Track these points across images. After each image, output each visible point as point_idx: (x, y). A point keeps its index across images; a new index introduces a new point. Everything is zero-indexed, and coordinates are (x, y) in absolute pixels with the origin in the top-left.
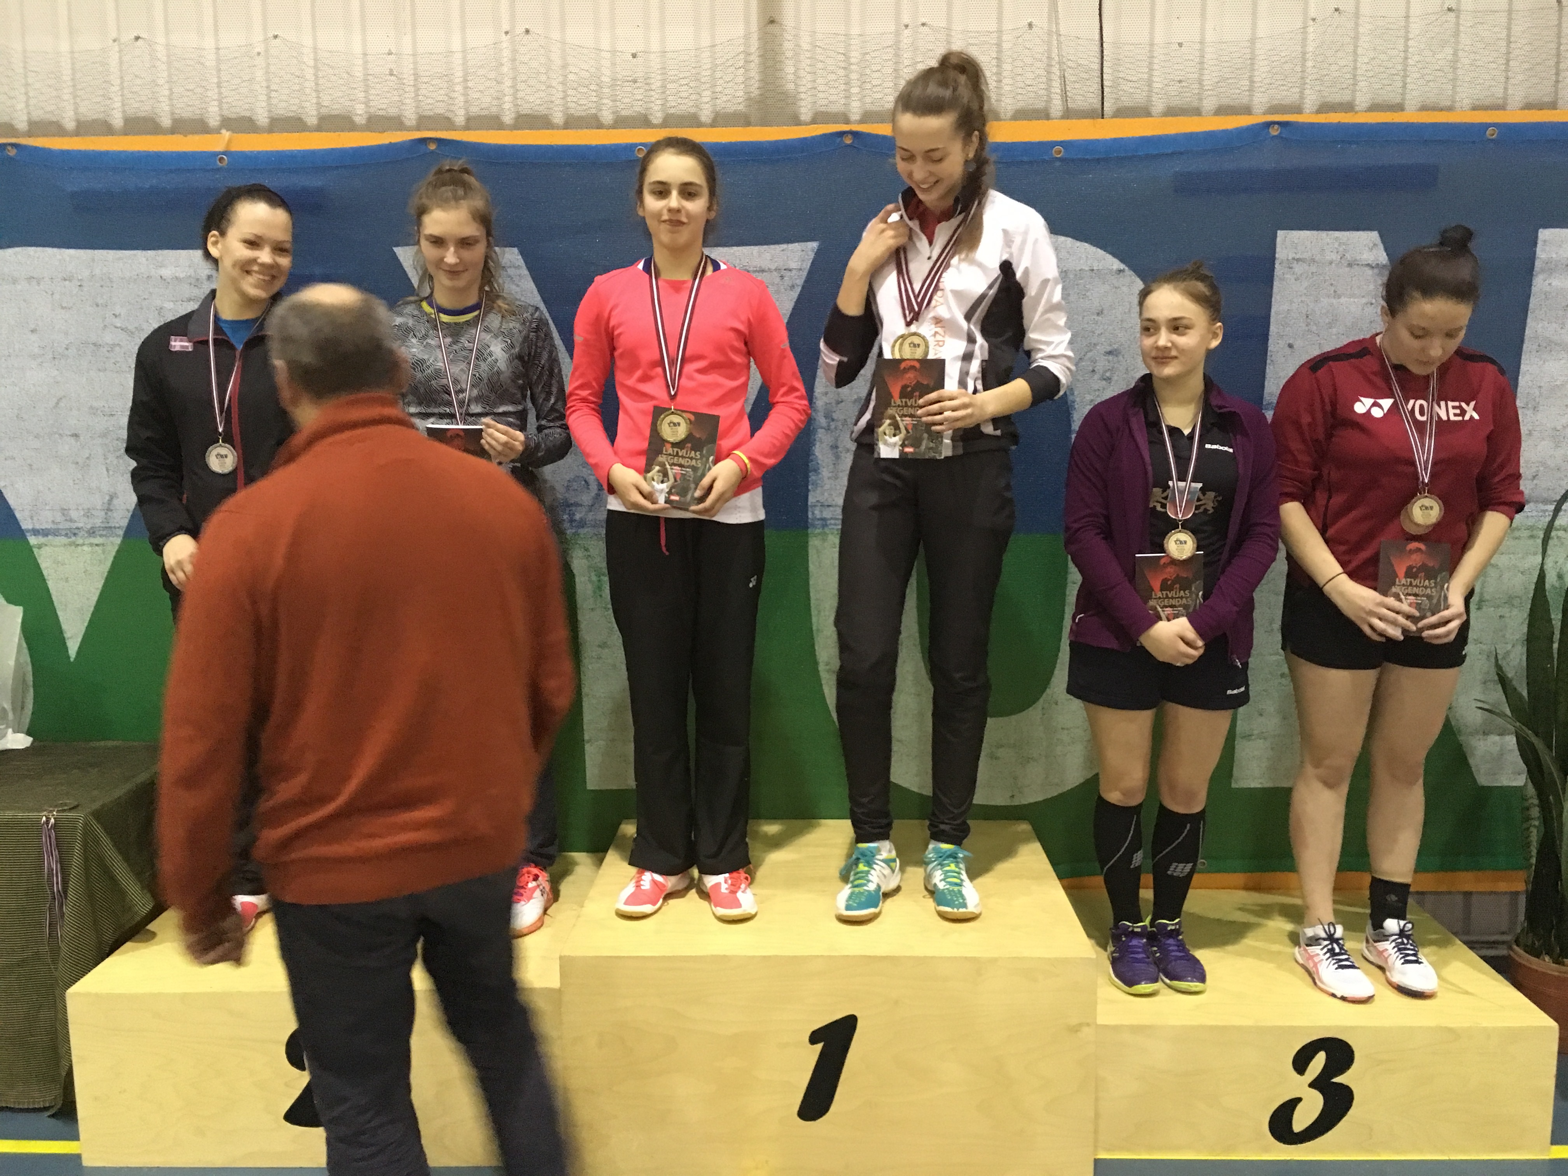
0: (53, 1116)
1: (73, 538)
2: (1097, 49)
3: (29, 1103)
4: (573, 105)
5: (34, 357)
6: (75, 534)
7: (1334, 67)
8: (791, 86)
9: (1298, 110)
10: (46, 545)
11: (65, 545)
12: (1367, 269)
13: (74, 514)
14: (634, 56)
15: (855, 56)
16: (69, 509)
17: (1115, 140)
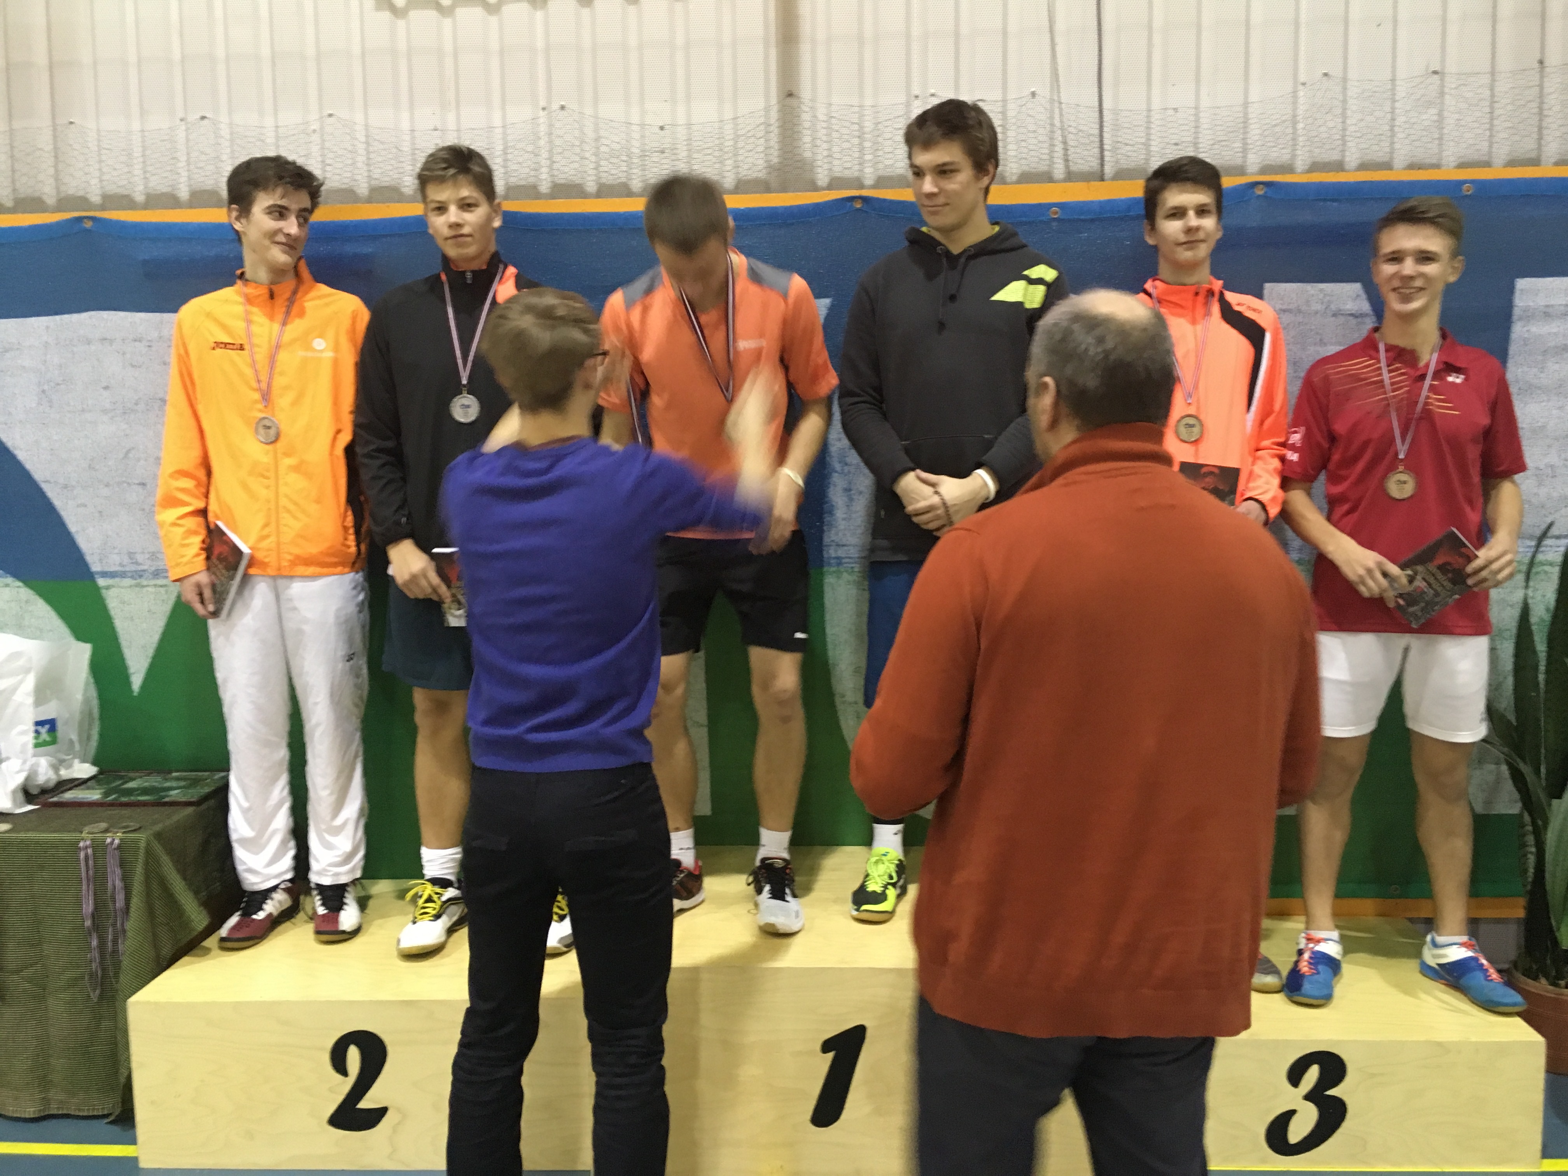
0: (111, 1123)
1: (138, 581)
2: (1097, 115)
3: (88, 1110)
4: (604, 175)
5: (105, 411)
6: (141, 576)
7: (1323, 129)
8: (808, 155)
9: (1288, 169)
10: (113, 586)
11: (131, 586)
12: (1351, 318)
13: (140, 558)
14: (662, 128)
15: (868, 125)
16: (135, 553)
17: (1109, 201)
